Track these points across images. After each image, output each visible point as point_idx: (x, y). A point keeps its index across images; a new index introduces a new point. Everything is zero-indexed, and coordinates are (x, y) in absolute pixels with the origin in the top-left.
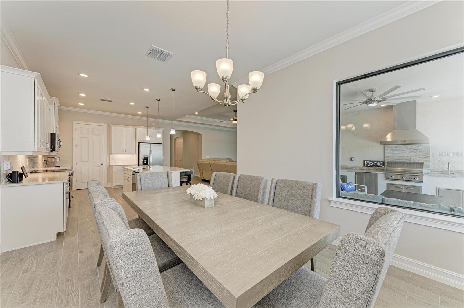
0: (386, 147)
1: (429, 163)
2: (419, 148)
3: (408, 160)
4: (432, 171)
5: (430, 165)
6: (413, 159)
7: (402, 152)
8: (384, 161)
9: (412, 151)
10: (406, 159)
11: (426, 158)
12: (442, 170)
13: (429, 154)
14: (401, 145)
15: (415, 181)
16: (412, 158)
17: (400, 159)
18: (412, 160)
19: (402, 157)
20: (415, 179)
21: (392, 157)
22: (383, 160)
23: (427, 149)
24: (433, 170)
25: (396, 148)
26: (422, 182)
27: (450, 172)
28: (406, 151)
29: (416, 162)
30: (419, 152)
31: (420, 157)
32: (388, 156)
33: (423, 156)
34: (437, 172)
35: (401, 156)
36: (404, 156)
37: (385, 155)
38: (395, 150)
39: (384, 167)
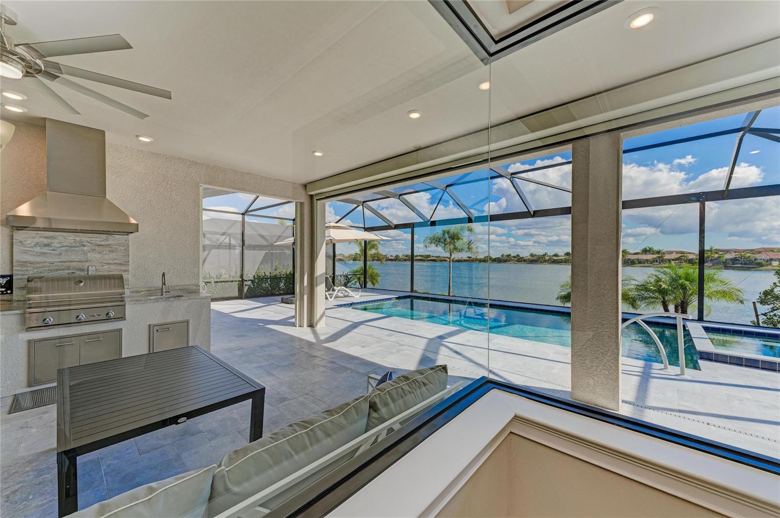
0: (19, 235)
1: (128, 274)
2: (107, 243)
3: (82, 270)
4: (133, 292)
5: (130, 279)
6: (94, 268)
7: (66, 250)
8: (11, 276)
9: (93, 248)
10: (77, 269)
11: (121, 264)
12: (150, 288)
13: (129, 256)
14: (64, 234)
15: (108, 319)
16: (92, 266)
17: (62, 270)
18: (92, 270)
19: (68, 264)
20: (108, 314)
21: (38, 263)
22: (8, 273)
23: (124, 246)
24: (134, 290)
25: (49, 240)
26: (123, 318)
27: (164, 290)
28: (77, 249)
29: (101, 273)
30: (108, 253)
31: (110, 264)
32: (26, 262)
33: (115, 261)
34: (142, 293)
35: (65, 262)
36: (71, 262)
37: (16, 257)
38: (48, 245)
39: (12, 293)
